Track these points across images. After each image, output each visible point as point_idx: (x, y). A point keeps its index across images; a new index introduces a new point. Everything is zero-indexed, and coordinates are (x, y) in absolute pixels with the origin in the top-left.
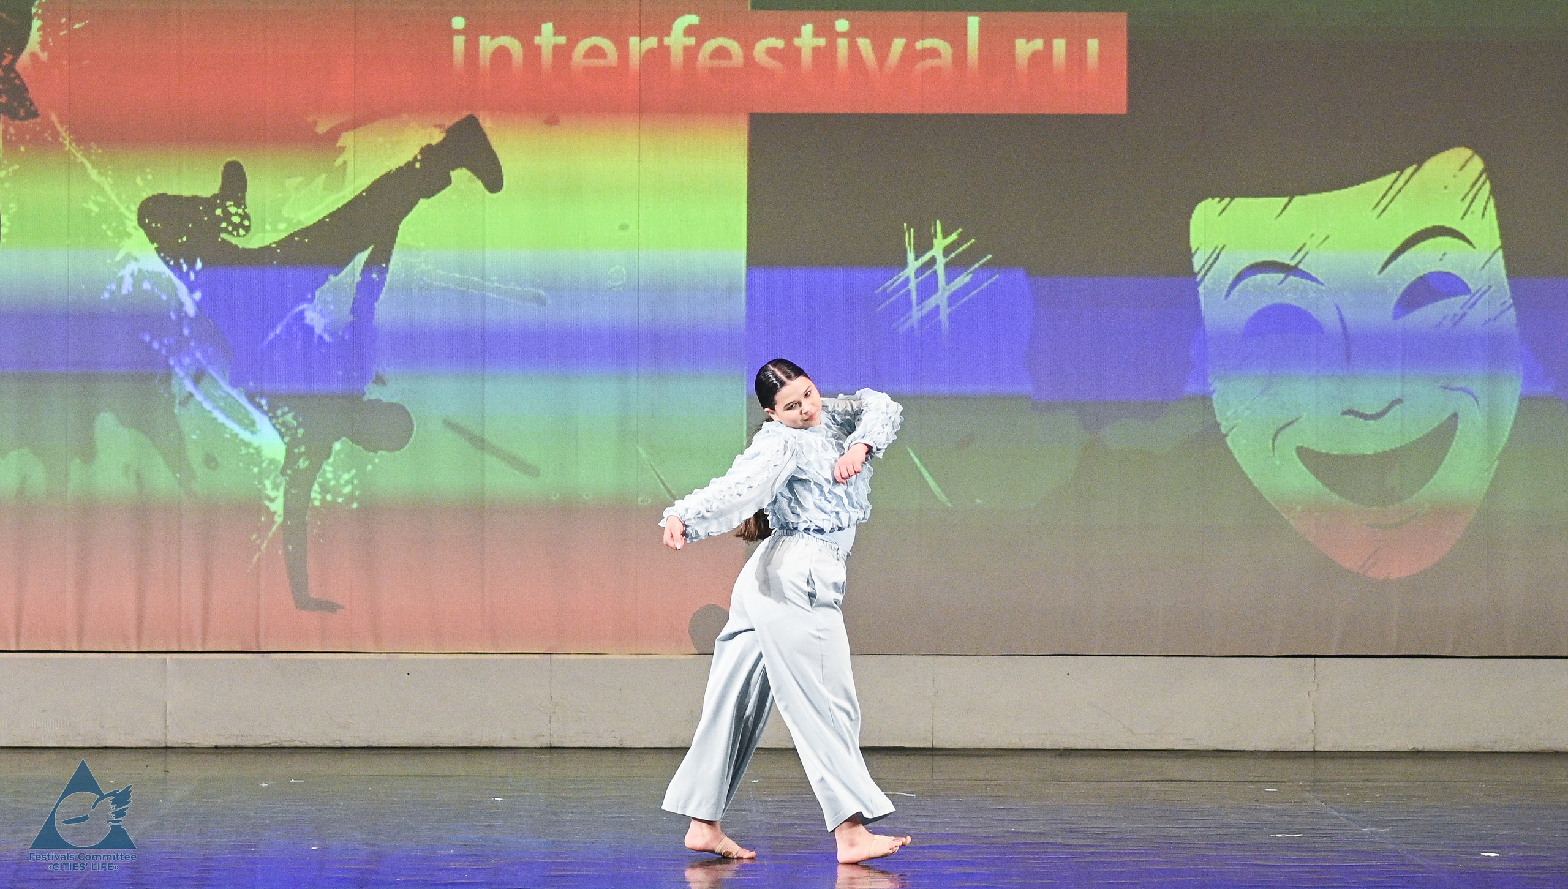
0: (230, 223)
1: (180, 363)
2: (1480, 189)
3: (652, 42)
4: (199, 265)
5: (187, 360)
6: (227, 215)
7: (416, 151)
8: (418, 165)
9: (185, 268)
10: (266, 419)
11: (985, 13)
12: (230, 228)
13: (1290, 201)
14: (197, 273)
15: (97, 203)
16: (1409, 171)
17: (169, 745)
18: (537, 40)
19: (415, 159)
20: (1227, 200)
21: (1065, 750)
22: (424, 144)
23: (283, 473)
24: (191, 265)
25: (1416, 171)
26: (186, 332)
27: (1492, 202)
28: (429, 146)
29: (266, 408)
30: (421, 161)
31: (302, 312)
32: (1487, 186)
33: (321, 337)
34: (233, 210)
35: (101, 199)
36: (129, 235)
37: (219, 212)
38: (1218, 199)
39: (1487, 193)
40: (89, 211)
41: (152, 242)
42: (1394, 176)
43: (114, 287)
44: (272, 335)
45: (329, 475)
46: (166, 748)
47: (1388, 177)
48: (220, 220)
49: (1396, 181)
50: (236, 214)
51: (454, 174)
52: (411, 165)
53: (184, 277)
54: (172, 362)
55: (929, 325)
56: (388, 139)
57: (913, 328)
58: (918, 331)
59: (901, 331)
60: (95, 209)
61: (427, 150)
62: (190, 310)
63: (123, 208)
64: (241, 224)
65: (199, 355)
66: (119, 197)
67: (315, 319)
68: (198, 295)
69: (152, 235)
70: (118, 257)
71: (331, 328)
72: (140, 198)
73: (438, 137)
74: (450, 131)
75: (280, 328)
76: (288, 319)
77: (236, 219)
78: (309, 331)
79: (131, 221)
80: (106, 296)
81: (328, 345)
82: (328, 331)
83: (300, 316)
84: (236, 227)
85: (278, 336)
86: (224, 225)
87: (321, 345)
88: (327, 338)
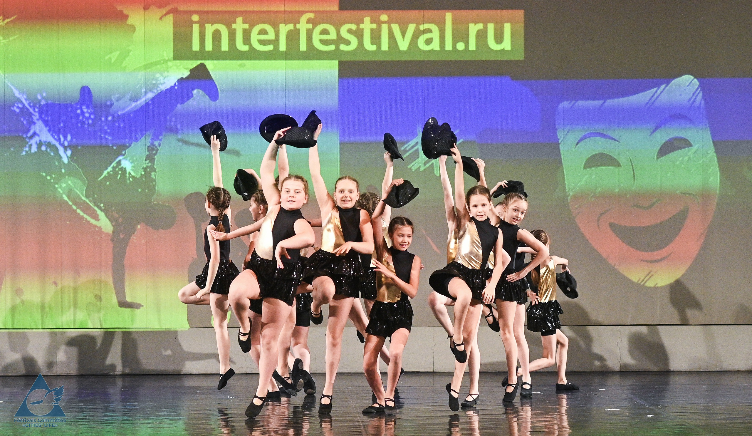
0: (84, 116)
1: (61, 187)
2: (697, 95)
4: (69, 138)
5: (64, 185)
6: (83, 113)
7: (176, 80)
8: (176, 88)
9: (62, 139)
10: (103, 213)
12: (84, 120)
14: (68, 142)
15: (18, 107)
16: (663, 87)
17: (58, 374)
19: (175, 84)
20: (573, 102)
21: (499, 372)
22: (179, 77)
23: (112, 240)
24: (65, 138)
26: (63, 171)
28: (182, 78)
29: (103, 208)
30: (178, 86)
31: (120, 161)
32: (701, 94)
33: (130, 173)
34: (85, 110)
35: (20, 106)
36: (35, 123)
37: (78, 111)
38: (569, 102)
40: (15, 111)
41: (46, 127)
43: (27, 149)
44: (105, 173)
45: (135, 241)
46: (57, 376)
47: (652, 90)
48: (79, 115)
49: (656, 92)
50: (87, 112)
51: (195, 92)
52: (172, 88)
53: (62, 145)
54: (56, 186)
55: (427, 165)
56: (162, 75)
57: (420, 167)
58: (422, 169)
59: (414, 169)
60: (17, 110)
61: (181, 80)
62: (65, 160)
63: (31, 110)
64: (90, 117)
65: (70, 182)
66: (29, 104)
67: (127, 164)
68: (69, 153)
69: (46, 123)
70: (29, 134)
71: (134, 168)
72: (40, 104)
73: (186, 74)
74: (191, 71)
75: (110, 169)
76: (114, 164)
77: (87, 115)
78: (124, 170)
79: (36, 116)
80: (24, 153)
81: (133, 177)
82: (132, 170)
83: (119, 163)
84: (87, 119)
85: (108, 173)
86: (81, 118)
87: (129, 177)
88: (133, 174)
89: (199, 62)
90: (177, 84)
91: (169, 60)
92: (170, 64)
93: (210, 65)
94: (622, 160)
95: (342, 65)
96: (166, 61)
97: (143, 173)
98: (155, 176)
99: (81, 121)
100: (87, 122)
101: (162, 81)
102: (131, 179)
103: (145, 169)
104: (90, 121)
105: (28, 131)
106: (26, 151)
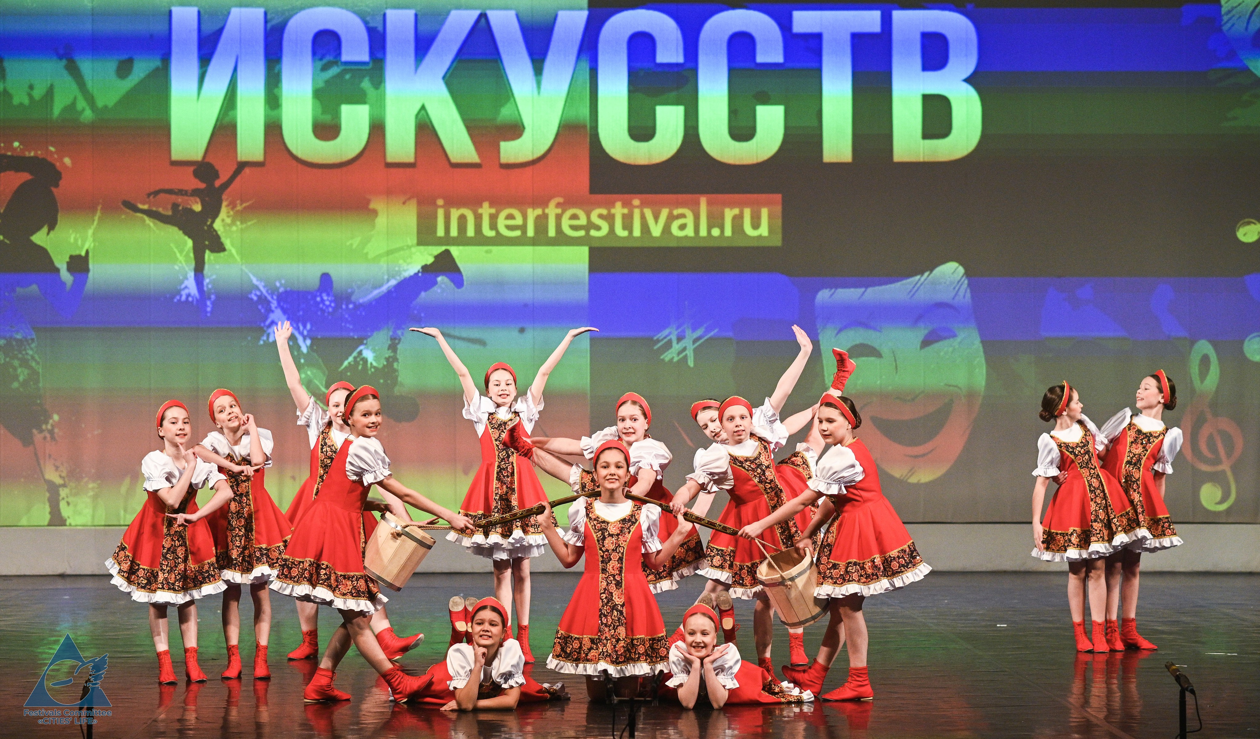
0: (324, 304)
2: (962, 283)
3: (539, 211)
4: (308, 326)
6: (323, 301)
7: (419, 267)
8: (420, 274)
9: (301, 328)
11: (708, 195)
12: (324, 307)
13: (865, 291)
14: (308, 331)
15: (256, 295)
16: (926, 274)
18: (480, 211)
19: (419, 272)
20: (833, 290)
22: (423, 264)
24: (305, 327)
25: (929, 275)
26: (302, 361)
27: (968, 290)
28: (426, 265)
30: (422, 273)
31: (361, 351)
32: (966, 282)
33: (371, 364)
34: (325, 298)
35: (258, 293)
36: (273, 311)
37: (318, 299)
38: (829, 289)
39: (966, 286)
40: (252, 299)
41: (285, 315)
42: (918, 277)
43: (265, 338)
44: (346, 363)
47: (915, 277)
48: (318, 303)
49: (919, 279)
50: (328, 300)
51: (439, 279)
52: (416, 274)
53: (301, 334)
55: (681, 356)
56: (405, 261)
57: (673, 358)
58: (676, 359)
59: (667, 359)
60: (255, 298)
61: (425, 268)
62: (304, 350)
63: (269, 298)
64: (330, 306)
65: (309, 373)
66: (267, 291)
67: (369, 355)
68: (308, 342)
69: (284, 311)
70: (268, 322)
71: (376, 358)
72: (278, 292)
73: (430, 260)
74: (436, 257)
75: (351, 359)
76: (355, 354)
77: (327, 303)
78: (365, 361)
79: (274, 304)
80: (262, 342)
81: (375, 367)
82: (375, 360)
83: (360, 353)
84: (328, 307)
85: (349, 363)
86: (321, 306)
87: (371, 367)
88: (375, 364)
89: (443, 248)
90: (421, 270)
91: (412, 246)
92: (413, 250)
93: (455, 251)
94: (885, 351)
95: (592, 251)
96: (409, 247)
97: (385, 363)
98: (398, 366)
99: (322, 310)
100: (327, 310)
101: (405, 268)
102: (373, 370)
103: (387, 359)
104: (330, 310)
105: (266, 318)
106: (264, 341)
